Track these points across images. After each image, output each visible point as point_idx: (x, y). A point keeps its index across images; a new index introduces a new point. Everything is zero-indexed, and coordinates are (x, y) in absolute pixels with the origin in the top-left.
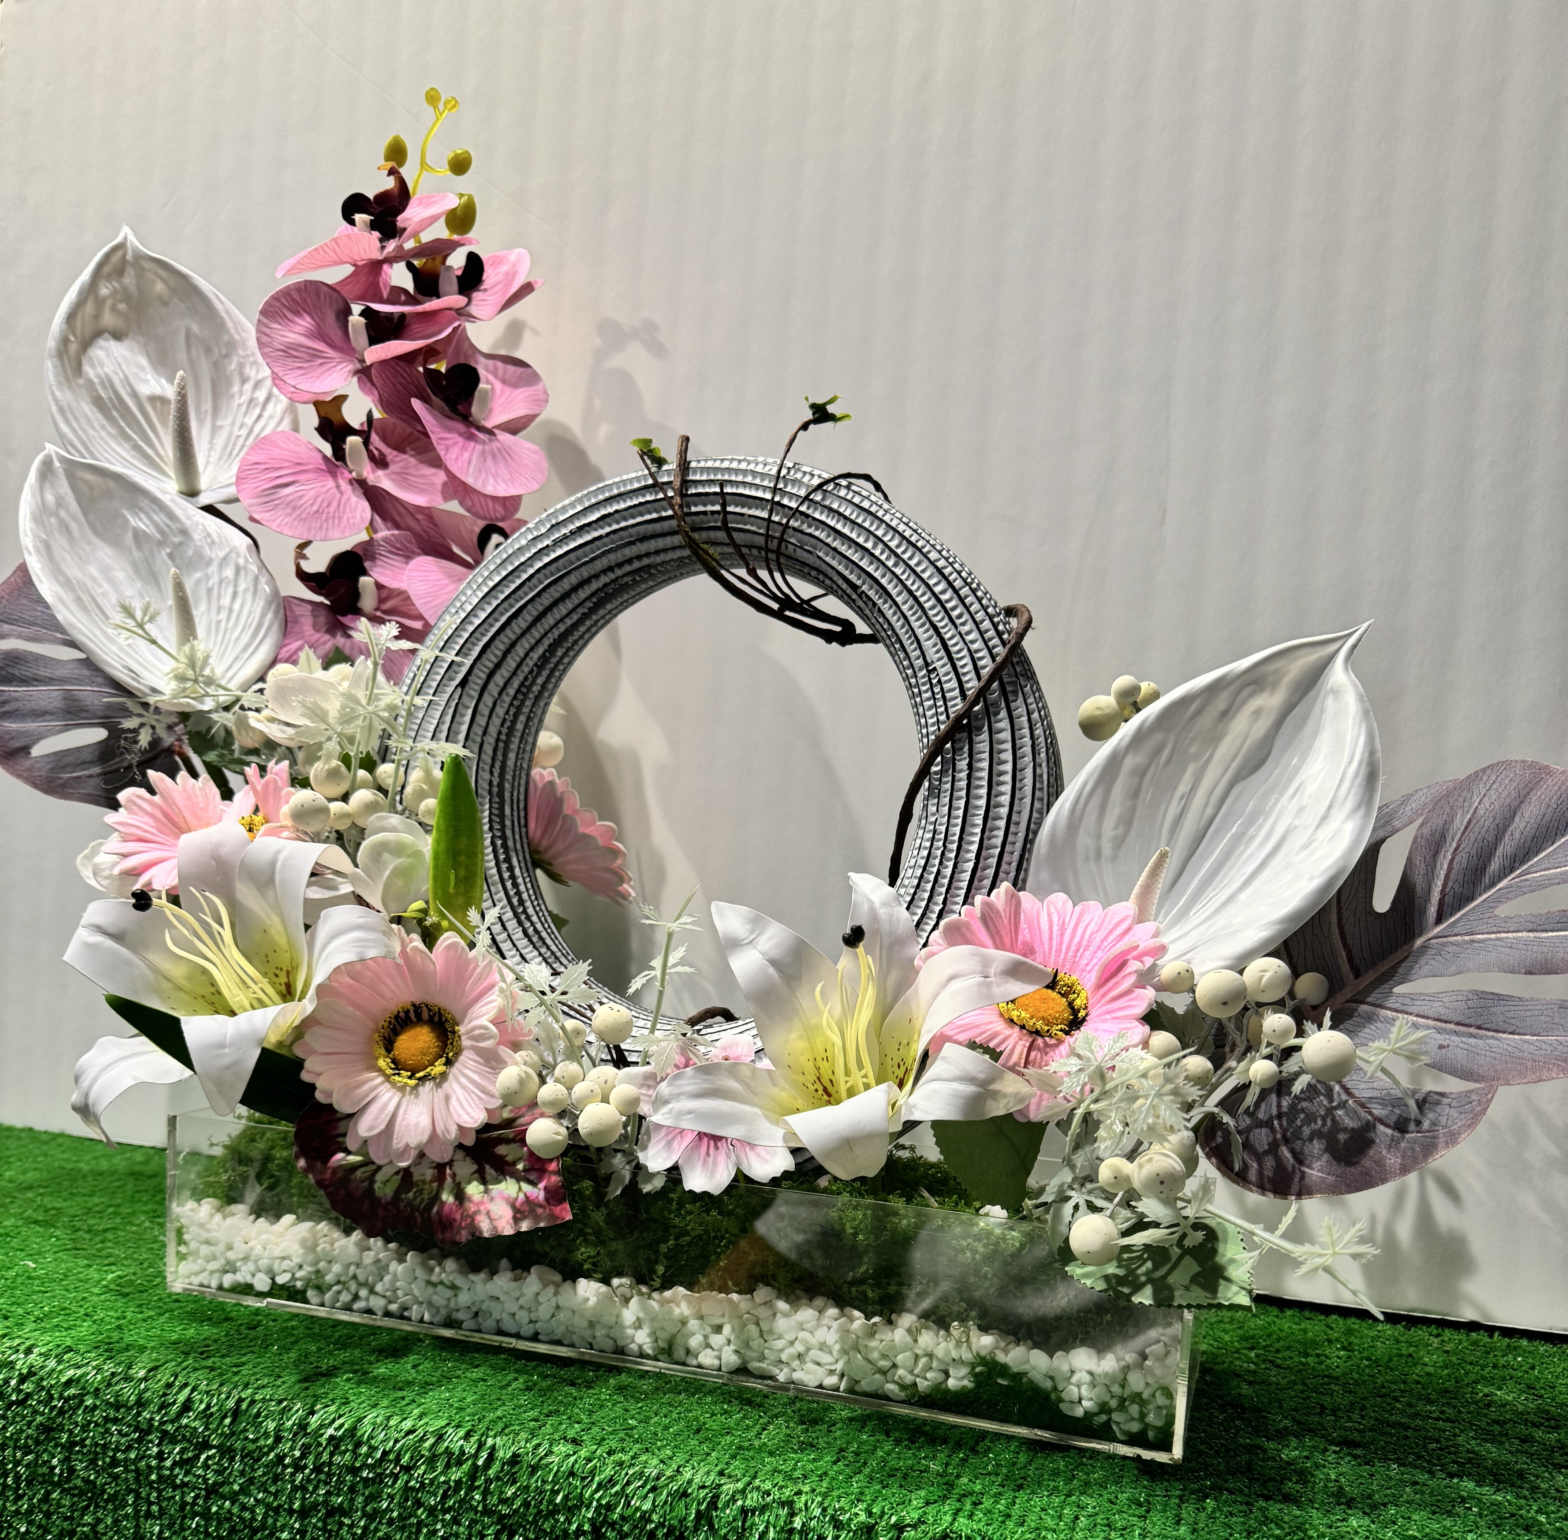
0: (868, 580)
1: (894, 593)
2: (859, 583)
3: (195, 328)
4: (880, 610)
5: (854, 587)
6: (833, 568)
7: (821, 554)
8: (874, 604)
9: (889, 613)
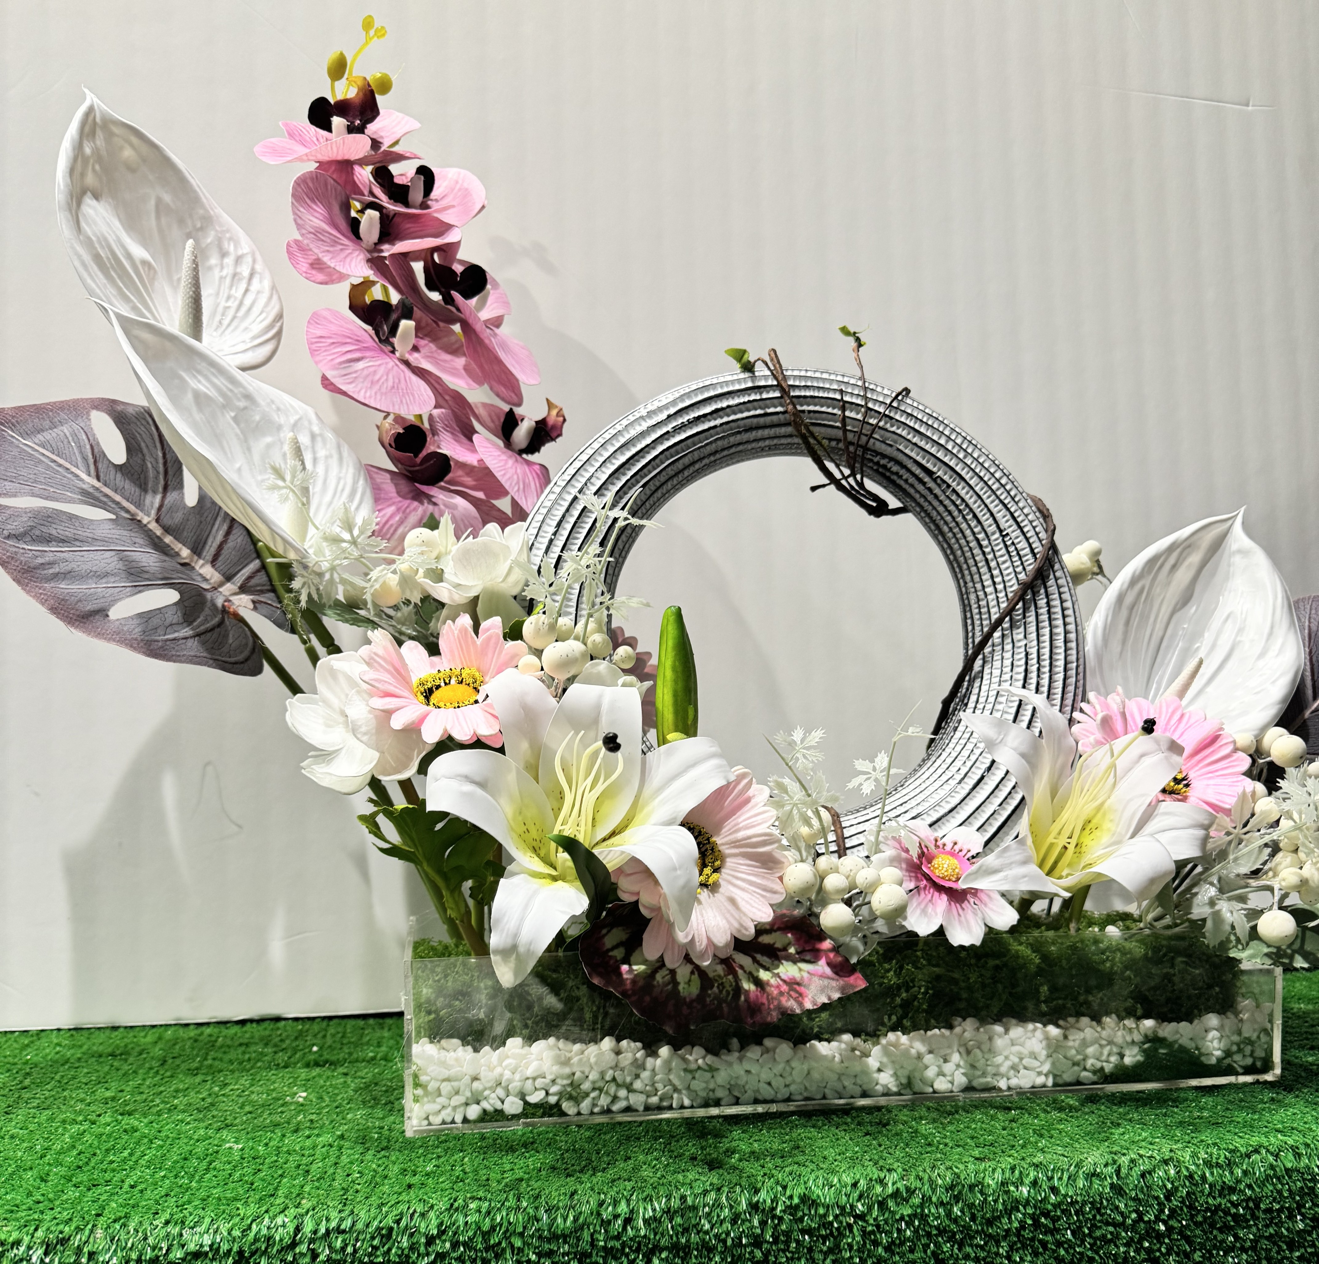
0: (944, 467)
1: (967, 477)
2: (935, 470)
3: (167, 198)
4: (954, 491)
5: (930, 473)
6: (910, 458)
7: (901, 447)
8: (949, 486)
9: (962, 493)
